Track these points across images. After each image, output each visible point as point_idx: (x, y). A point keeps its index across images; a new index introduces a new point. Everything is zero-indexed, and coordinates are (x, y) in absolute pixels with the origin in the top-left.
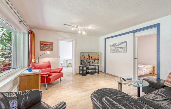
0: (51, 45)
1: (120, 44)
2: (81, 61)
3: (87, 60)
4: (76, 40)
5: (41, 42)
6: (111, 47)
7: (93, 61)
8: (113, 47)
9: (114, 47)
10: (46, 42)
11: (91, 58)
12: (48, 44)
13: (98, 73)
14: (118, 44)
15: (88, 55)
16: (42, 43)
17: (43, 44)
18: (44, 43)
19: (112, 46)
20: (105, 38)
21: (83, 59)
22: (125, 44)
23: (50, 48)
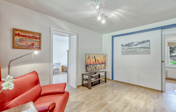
0: (36, 38)
1: (140, 43)
2: (86, 66)
3: (93, 65)
4: (78, 35)
5: (14, 30)
6: (123, 47)
7: (100, 65)
8: (127, 47)
9: (129, 47)
10: (26, 32)
11: (98, 61)
12: (31, 35)
13: (106, 81)
14: (136, 43)
15: (95, 58)
16: (17, 32)
17: (19, 35)
18: (23, 34)
19: (125, 46)
20: (112, 36)
21: (89, 64)
22: (148, 43)
23: (36, 44)
